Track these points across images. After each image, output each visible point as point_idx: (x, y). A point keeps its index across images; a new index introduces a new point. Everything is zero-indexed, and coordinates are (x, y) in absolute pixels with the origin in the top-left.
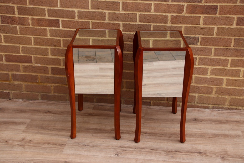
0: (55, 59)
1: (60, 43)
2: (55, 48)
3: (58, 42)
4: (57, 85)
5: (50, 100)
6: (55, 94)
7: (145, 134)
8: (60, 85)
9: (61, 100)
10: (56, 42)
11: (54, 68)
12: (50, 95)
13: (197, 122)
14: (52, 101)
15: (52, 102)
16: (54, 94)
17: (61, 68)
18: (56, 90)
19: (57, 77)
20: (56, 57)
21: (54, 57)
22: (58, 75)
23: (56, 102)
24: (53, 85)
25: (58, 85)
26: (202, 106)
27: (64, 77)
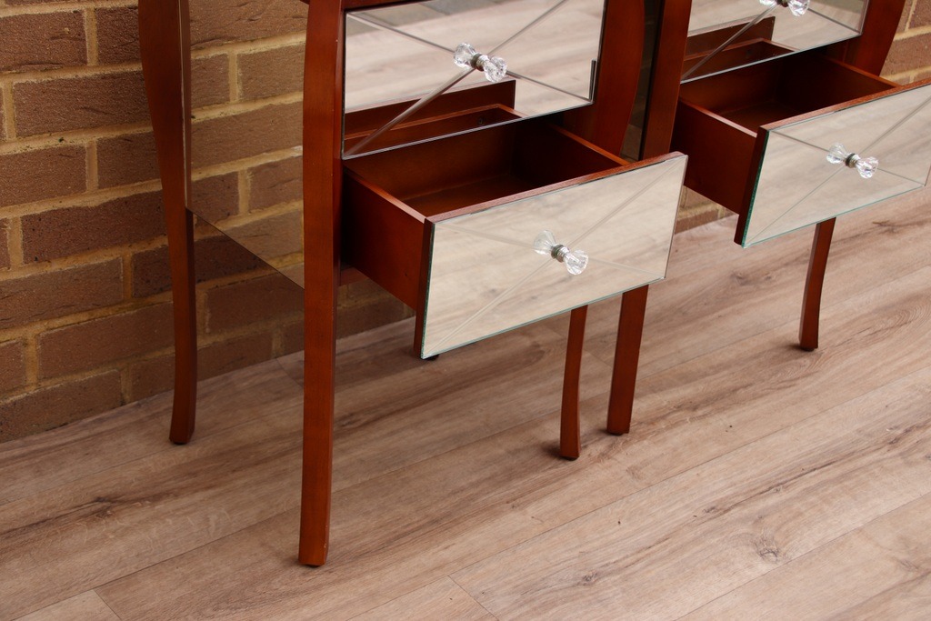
0: (48, 154)
1: (80, 38)
2: (44, 78)
3: (63, 35)
4: (58, 322)
5: (16, 438)
6: (48, 383)
7: (700, 413)
8: (83, 317)
9: (91, 411)
10: (53, 38)
11: (39, 217)
12: (15, 403)
13: (763, 286)
14: (35, 438)
15: (39, 441)
16: (43, 384)
17: (86, 209)
18: (57, 355)
19: (64, 273)
20: (52, 142)
21: (36, 145)
22: (71, 259)
23: (60, 431)
24: (39, 328)
25: (70, 320)
26: (696, 218)
27: (108, 263)
